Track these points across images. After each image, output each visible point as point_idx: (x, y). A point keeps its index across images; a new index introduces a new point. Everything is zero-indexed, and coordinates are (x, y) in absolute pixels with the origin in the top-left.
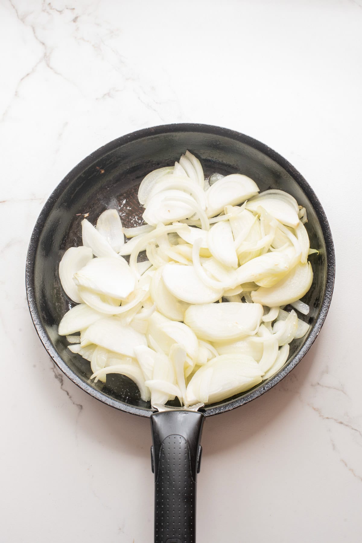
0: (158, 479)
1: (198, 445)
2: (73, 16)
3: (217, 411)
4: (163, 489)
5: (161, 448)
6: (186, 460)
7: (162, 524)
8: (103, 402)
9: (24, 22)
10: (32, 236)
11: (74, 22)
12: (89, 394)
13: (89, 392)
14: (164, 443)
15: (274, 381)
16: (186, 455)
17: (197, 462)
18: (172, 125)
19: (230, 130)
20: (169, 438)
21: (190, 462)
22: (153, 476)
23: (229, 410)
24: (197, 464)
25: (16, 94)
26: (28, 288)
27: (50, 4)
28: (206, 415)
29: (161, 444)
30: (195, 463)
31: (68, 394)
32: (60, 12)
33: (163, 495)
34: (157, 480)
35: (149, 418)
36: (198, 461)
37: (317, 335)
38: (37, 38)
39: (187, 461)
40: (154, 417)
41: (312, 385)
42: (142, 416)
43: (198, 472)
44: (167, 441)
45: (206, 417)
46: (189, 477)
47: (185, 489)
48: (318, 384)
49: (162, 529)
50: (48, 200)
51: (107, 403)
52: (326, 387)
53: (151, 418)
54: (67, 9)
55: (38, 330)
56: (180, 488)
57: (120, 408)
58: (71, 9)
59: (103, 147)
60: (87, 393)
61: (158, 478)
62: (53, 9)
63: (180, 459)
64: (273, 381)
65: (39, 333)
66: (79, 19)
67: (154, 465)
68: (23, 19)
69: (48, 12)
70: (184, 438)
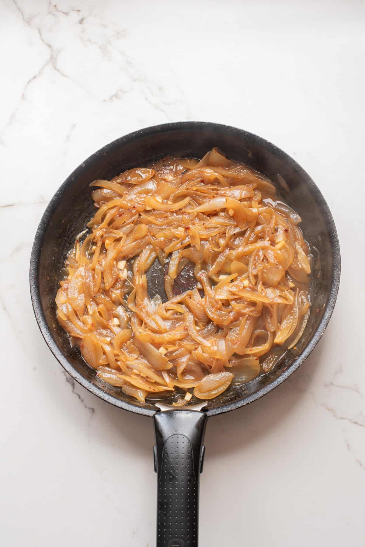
0: (161, 479)
1: (201, 445)
2: (79, 18)
3: (220, 411)
4: (165, 489)
5: (164, 448)
6: (189, 460)
7: (165, 524)
8: (106, 401)
9: (29, 24)
10: (37, 234)
11: (80, 23)
12: (91, 392)
13: (91, 391)
14: (167, 443)
16: (189, 454)
18: (178, 123)
19: (237, 129)
20: (172, 437)
21: (193, 462)
22: (155, 475)
23: (232, 410)
24: (200, 464)
25: (23, 97)
26: (32, 285)
27: (55, 6)
28: (208, 414)
29: (164, 444)
31: (80, 397)
32: (66, 14)
33: (165, 495)
35: (151, 417)
36: (201, 461)
37: (322, 335)
38: (43, 40)
40: (157, 417)
41: (325, 385)
42: (144, 415)
43: (201, 472)
44: (170, 441)
45: (209, 416)
46: (192, 476)
47: (188, 489)
48: (332, 384)
49: (164, 529)
50: (53, 198)
51: (109, 402)
52: (340, 386)
53: (154, 417)
54: (73, 10)
55: (41, 328)
56: (183, 488)
57: (123, 407)
58: (77, 11)
61: (160, 477)
62: (59, 11)
63: (183, 459)
64: (277, 382)
65: (42, 331)
66: (85, 21)
67: (157, 464)
68: (28, 21)
69: (53, 14)
70: (187, 437)
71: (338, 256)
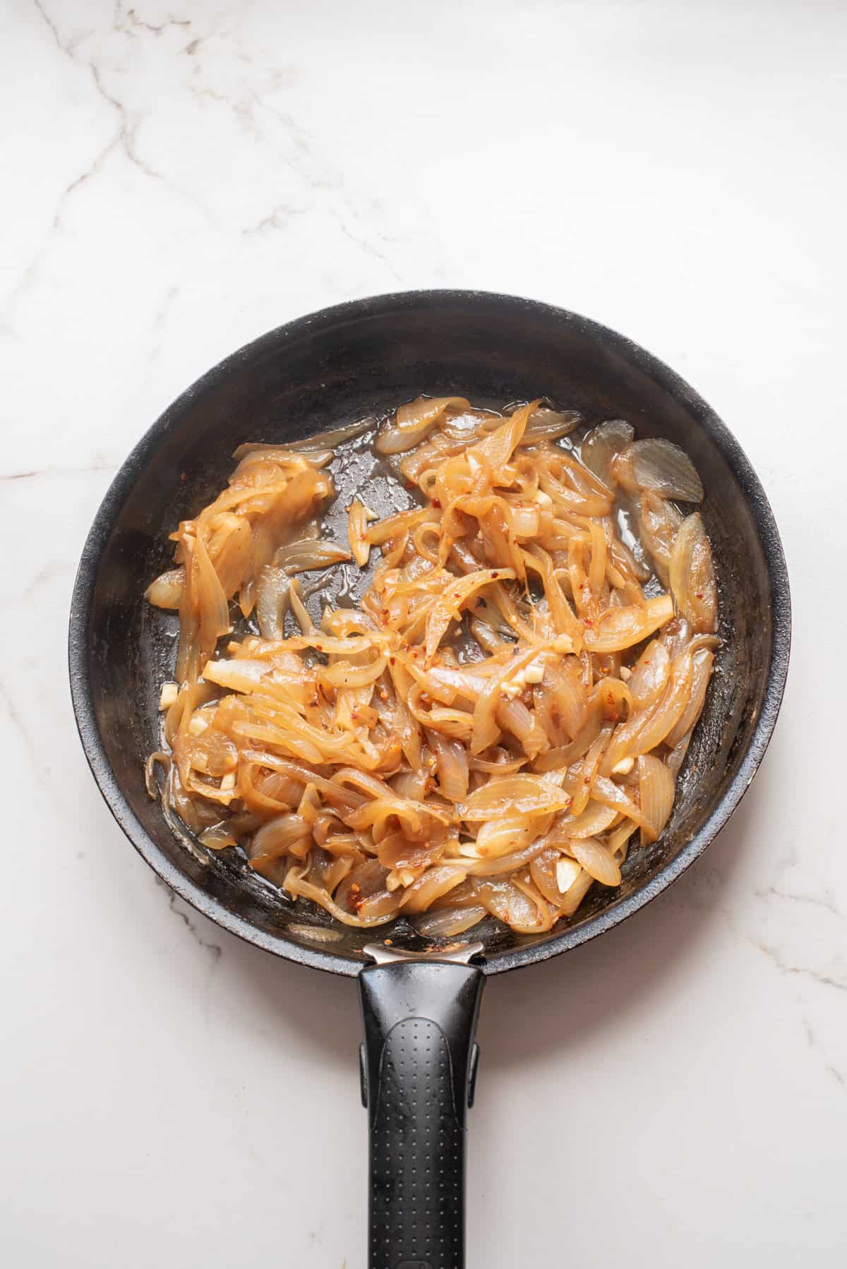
0: (378, 1123)
1: (471, 1043)
2: (188, 40)
3: (514, 963)
4: (388, 1145)
5: (383, 1050)
6: (442, 1078)
7: (387, 1227)
8: (249, 942)
9: (71, 55)
10: (84, 555)
11: (190, 53)
12: (215, 921)
13: (215, 918)
14: (391, 1039)
15: (647, 892)
16: (442, 1065)
17: (469, 1082)
18: (410, 293)
20: (403, 1026)
21: (452, 1081)
22: (364, 1113)
23: (542, 961)
24: (468, 1087)
25: (57, 223)
27: (132, 12)
28: (488, 969)
29: (383, 1041)
30: (464, 1084)
31: (187, 922)
32: (157, 30)
33: (386, 1161)
34: (375, 1124)
35: (354, 977)
36: (470, 1080)
37: (749, 783)
38: (103, 92)
39: (444, 1079)
40: (366, 976)
41: (757, 894)
42: (338, 974)
43: (470, 1105)
44: (397, 1034)
45: (488, 975)
46: (449, 1115)
47: (442, 1144)
48: (773, 890)
49: (386, 1238)
50: (121, 470)
52: (791, 897)
53: (360, 977)
54: (173, 22)
56: (428, 1144)
58: (183, 23)
59: (249, 345)
60: (211, 919)
61: (376, 1119)
62: (141, 24)
63: (427, 1075)
64: (645, 893)
66: (200, 46)
67: (367, 1087)
68: (69, 50)
69: (128, 32)
70: (437, 1025)
71: (784, 599)
